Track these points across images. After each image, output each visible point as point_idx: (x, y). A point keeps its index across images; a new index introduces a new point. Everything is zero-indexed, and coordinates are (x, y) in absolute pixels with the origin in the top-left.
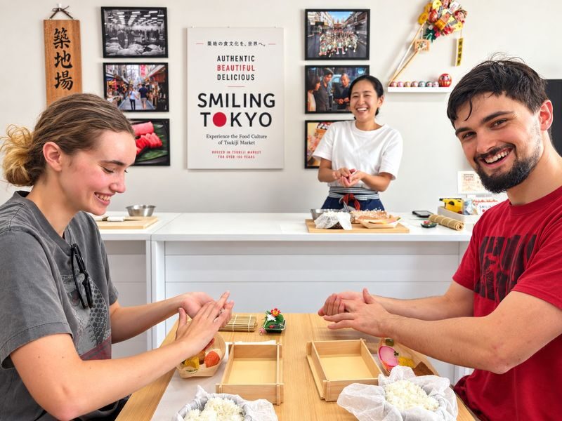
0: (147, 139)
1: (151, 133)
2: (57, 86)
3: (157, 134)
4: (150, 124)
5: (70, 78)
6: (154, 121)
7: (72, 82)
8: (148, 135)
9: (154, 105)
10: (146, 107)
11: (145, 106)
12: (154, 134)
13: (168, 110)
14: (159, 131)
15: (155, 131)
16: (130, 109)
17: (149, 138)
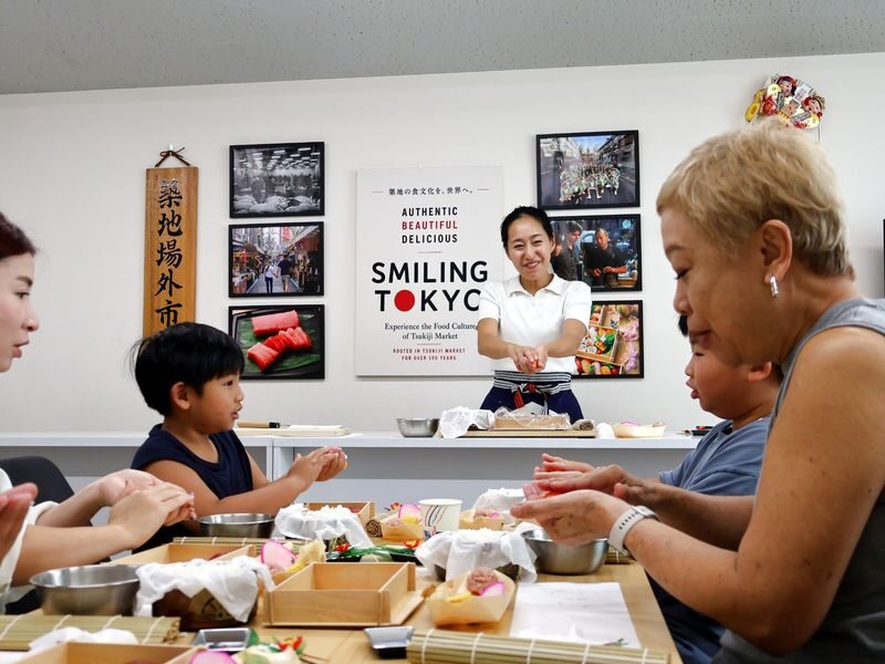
0: (289, 336)
1: (294, 328)
2: (159, 262)
3: (304, 329)
4: (294, 313)
5: (179, 250)
6: (299, 309)
7: (180, 256)
8: (290, 330)
9: (300, 284)
10: (288, 289)
11: (286, 287)
12: (299, 329)
13: (321, 293)
14: (308, 324)
15: (301, 323)
16: (266, 292)
17: (292, 335)
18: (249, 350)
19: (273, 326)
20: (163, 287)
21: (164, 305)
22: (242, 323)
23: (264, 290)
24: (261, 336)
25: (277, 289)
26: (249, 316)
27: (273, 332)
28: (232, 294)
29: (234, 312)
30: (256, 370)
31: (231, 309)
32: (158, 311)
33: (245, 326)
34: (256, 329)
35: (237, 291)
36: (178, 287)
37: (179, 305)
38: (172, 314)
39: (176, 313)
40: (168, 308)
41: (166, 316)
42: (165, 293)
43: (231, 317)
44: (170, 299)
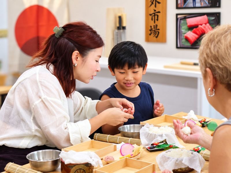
0: (203, 28)
1: (206, 24)
3: (210, 24)
4: (205, 16)
6: (208, 14)
8: (204, 25)
9: (209, 3)
10: (203, 5)
11: (202, 3)
12: (208, 24)
13: (219, 6)
14: (212, 22)
15: (209, 22)
16: (193, 6)
17: (205, 27)
18: (185, 35)
19: (196, 23)
20: (152, 3)
21: (153, 12)
22: (182, 22)
23: (191, 5)
24: (191, 28)
25: (198, 5)
26: (185, 18)
27: (196, 26)
28: (177, 8)
29: (179, 16)
30: (188, 45)
31: (177, 15)
32: (150, 15)
33: (184, 23)
34: (189, 24)
35: (179, 6)
36: (159, 3)
37: (159, 12)
38: (156, 17)
39: (158, 16)
40: (154, 13)
41: (153, 17)
42: (153, 6)
43: (177, 19)
44: (155, 9)
